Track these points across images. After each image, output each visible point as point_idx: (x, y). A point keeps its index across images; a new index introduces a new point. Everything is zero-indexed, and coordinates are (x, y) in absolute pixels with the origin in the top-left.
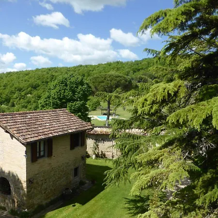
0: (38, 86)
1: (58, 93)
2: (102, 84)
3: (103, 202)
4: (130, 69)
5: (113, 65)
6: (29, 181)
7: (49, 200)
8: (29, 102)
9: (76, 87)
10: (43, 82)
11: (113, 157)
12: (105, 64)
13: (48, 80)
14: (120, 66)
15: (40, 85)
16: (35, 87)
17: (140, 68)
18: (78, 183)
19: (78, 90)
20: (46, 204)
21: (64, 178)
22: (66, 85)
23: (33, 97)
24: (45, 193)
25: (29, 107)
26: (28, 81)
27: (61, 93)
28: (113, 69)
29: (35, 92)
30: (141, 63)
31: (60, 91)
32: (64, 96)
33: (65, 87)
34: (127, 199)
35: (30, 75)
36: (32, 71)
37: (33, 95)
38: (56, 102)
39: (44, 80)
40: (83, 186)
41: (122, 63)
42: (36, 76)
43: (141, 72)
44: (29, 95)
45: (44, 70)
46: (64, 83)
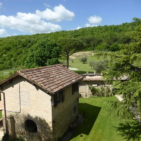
0: (10, 49)
1: (39, 53)
2: (65, 46)
3: (100, 131)
4: (71, 36)
5: (61, 33)
6: (54, 122)
7: (63, 133)
8: (5, 60)
9: (52, 48)
10: (13, 46)
11: (86, 96)
12: (55, 33)
13: (17, 44)
14: (65, 34)
15: (11, 48)
16: (8, 49)
17: (78, 34)
18: (75, 118)
19: (54, 50)
20: (62, 136)
21: (70, 115)
22: (45, 47)
23: (7, 56)
24: (61, 128)
25: (5, 63)
26: (3, 45)
27: (42, 53)
28: (61, 35)
29: (8, 53)
30: (78, 32)
31: (41, 51)
32: (44, 54)
33: (44, 49)
34: (115, 127)
35: (4, 41)
36: (5, 38)
37: (7, 55)
38: (39, 59)
39: (14, 44)
40: (78, 120)
41: (66, 32)
42: (8, 42)
43: (79, 37)
44: (4, 55)
45: (13, 37)
46: (43, 45)
